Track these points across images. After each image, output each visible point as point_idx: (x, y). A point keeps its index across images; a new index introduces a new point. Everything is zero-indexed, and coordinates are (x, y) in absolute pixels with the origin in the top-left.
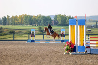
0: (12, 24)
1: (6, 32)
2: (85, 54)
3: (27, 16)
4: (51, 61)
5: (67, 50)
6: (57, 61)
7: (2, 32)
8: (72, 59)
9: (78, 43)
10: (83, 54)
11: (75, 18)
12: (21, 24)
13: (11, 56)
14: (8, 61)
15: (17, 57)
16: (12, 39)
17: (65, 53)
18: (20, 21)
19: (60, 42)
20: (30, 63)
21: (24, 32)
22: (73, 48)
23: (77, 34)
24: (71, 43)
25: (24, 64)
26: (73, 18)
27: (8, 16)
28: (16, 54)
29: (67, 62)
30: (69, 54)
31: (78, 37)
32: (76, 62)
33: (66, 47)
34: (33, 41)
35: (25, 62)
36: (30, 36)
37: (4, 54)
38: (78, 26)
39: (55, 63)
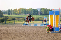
0: (13, 14)
1: (10, 19)
2: (60, 33)
3: (23, 9)
4: (38, 37)
5: (48, 30)
6: (42, 37)
7: (7, 19)
8: (51, 36)
9: (55, 26)
10: (58, 33)
11: (53, 10)
12: (19, 14)
13: (13, 33)
14: (12, 37)
15: (17, 34)
16: (14, 23)
17: (46, 32)
18: (18, 12)
19: (44, 25)
20: (25, 38)
21: (21, 19)
22: (51, 29)
23: (54, 20)
24: (50, 26)
25: (21, 39)
26: (51, 10)
27: (11, 9)
28: (16, 32)
29: (48, 38)
30: (49, 32)
31: (55, 22)
32: (54, 38)
33: (47, 28)
34: (27, 24)
35: (22, 37)
36: (25, 21)
37: (9, 32)
38: (55, 15)
39: (41, 38)
